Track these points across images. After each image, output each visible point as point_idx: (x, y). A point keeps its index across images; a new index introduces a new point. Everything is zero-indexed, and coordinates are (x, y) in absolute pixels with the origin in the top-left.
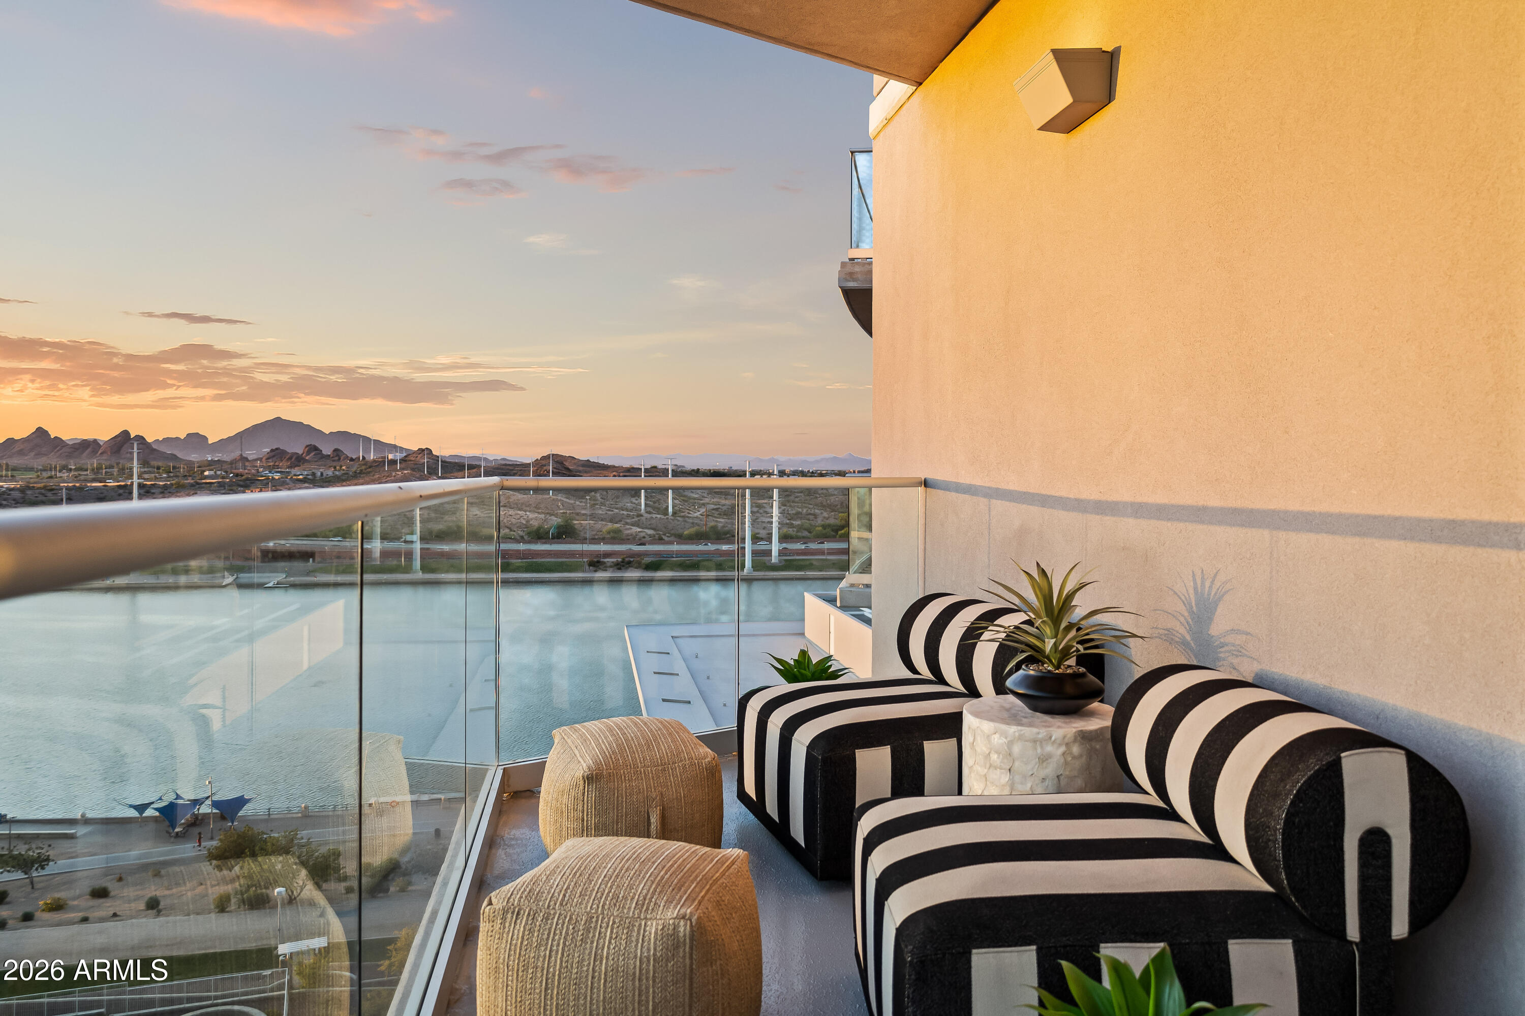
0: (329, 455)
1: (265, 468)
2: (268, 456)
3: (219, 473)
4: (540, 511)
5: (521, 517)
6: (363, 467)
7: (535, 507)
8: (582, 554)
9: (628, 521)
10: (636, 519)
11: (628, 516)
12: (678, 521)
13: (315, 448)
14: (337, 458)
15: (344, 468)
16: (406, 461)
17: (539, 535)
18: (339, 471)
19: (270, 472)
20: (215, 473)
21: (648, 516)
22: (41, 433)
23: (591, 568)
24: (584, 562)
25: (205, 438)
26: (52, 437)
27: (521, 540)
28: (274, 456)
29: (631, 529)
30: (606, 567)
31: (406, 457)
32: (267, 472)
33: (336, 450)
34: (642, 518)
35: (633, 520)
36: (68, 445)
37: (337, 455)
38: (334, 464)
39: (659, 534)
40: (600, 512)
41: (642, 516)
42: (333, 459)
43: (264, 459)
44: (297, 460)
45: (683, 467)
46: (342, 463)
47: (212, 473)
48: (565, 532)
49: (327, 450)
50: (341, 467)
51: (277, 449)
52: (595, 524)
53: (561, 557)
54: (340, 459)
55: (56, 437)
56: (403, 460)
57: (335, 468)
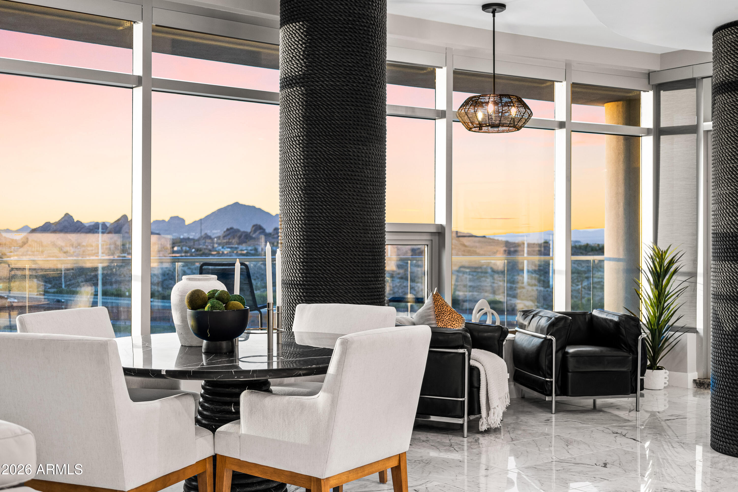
0: (271, 234)
1: (219, 244)
2: (224, 234)
3: (184, 248)
13: (260, 227)
19: (223, 248)
20: (182, 248)
22: (68, 217)
25: (183, 220)
26: (75, 221)
28: (228, 235)
36: (85, 226)
42: (274, 236)
43: (222, 236)
44: (245, 237)
45: (579, 242)
47: (179, 248)
49: (269, 229)
51: (231, 228)
55: (78, 221)
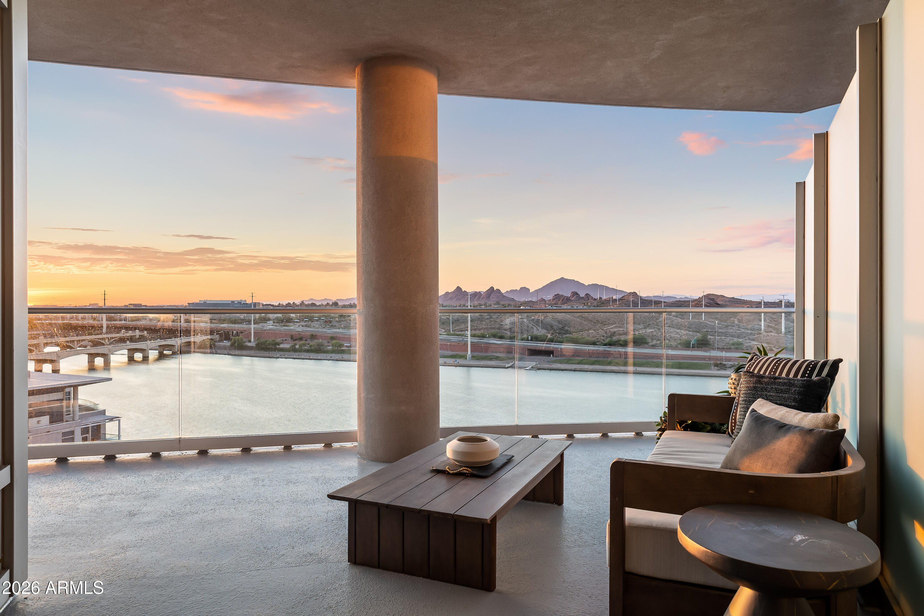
0: (583, 297)
2: (553, 298)
4: (691, 330)
5: (678, 333)
6: (600, 303)
7: (688, 327)
8: (710, 358)
9: (750, 337)
10: (756, 336)
11: (751, 334)
12: (788, 338)
13: (577, 294)
14: (587, 299)
15: (589, 304)
16: (622, 300)
17: (687, 345)
18: (586, 305)
21: (765, 334)
23: (716, 367)
24: (711, 363)
27: (675, 348)
28: (556, 298)
29: (750, 342)
30: (726, 367)
31: (622, 297)
32: (550, 307)
33: (587, 294)
34: (761, 335)
35: (754, 336)
37: (587, 297)
38: (585, 302)
39: (770, 346)
40: (731, 331)
41: (761, 334)
42: (585, 299)
43: (552, 300)
44: (567, 300)
46: (588, 301)
48: (703, 344)
49: (582, 295)
50: (587, 303)
51: (558, 294)
52: (725, 339)
53: (696, 360)
54: (589, 299)
56: (620, 299)
57: (584, 304)
